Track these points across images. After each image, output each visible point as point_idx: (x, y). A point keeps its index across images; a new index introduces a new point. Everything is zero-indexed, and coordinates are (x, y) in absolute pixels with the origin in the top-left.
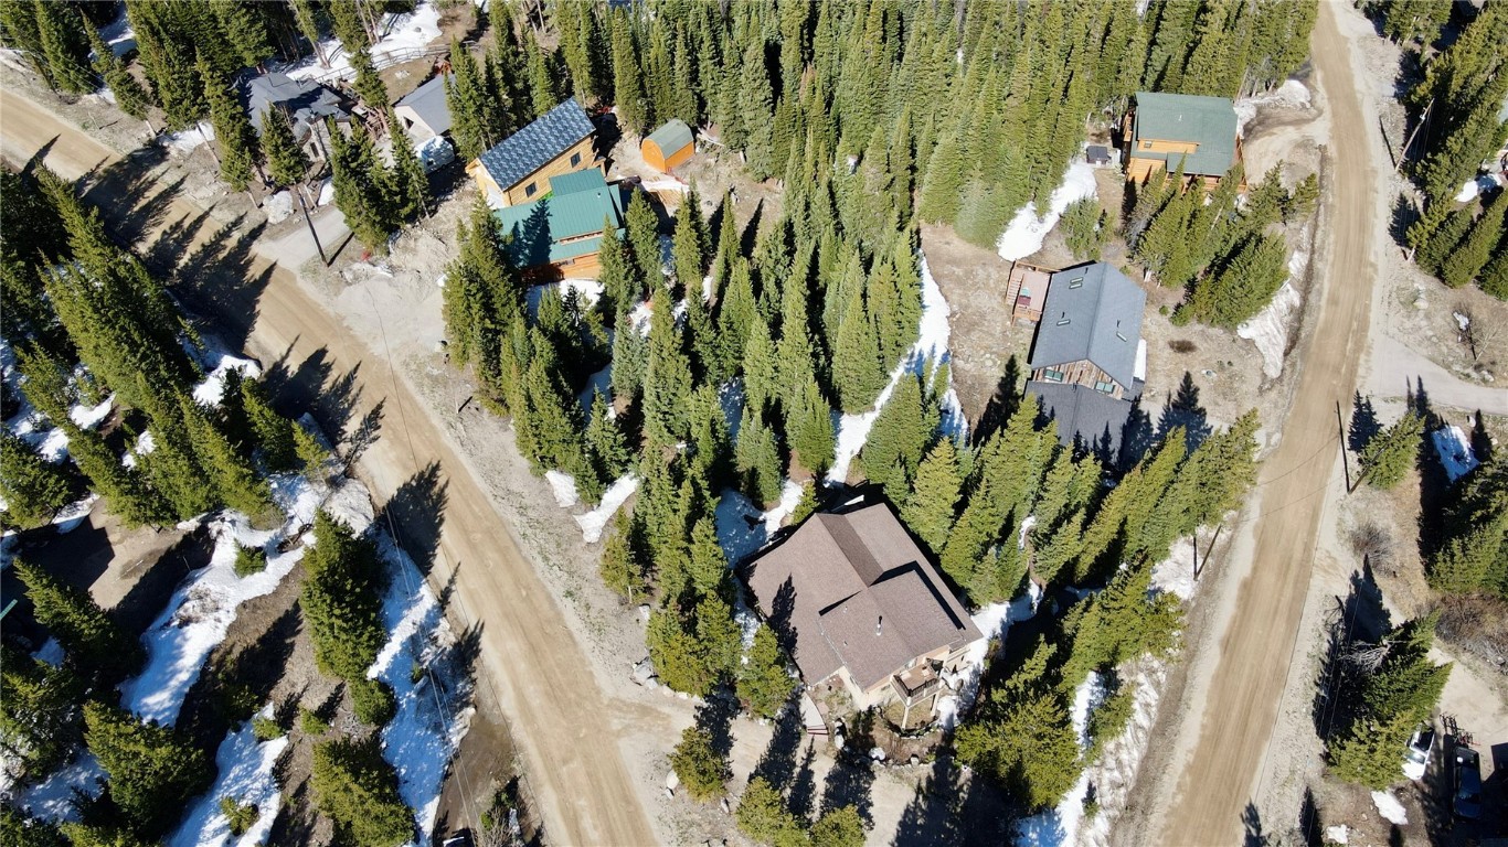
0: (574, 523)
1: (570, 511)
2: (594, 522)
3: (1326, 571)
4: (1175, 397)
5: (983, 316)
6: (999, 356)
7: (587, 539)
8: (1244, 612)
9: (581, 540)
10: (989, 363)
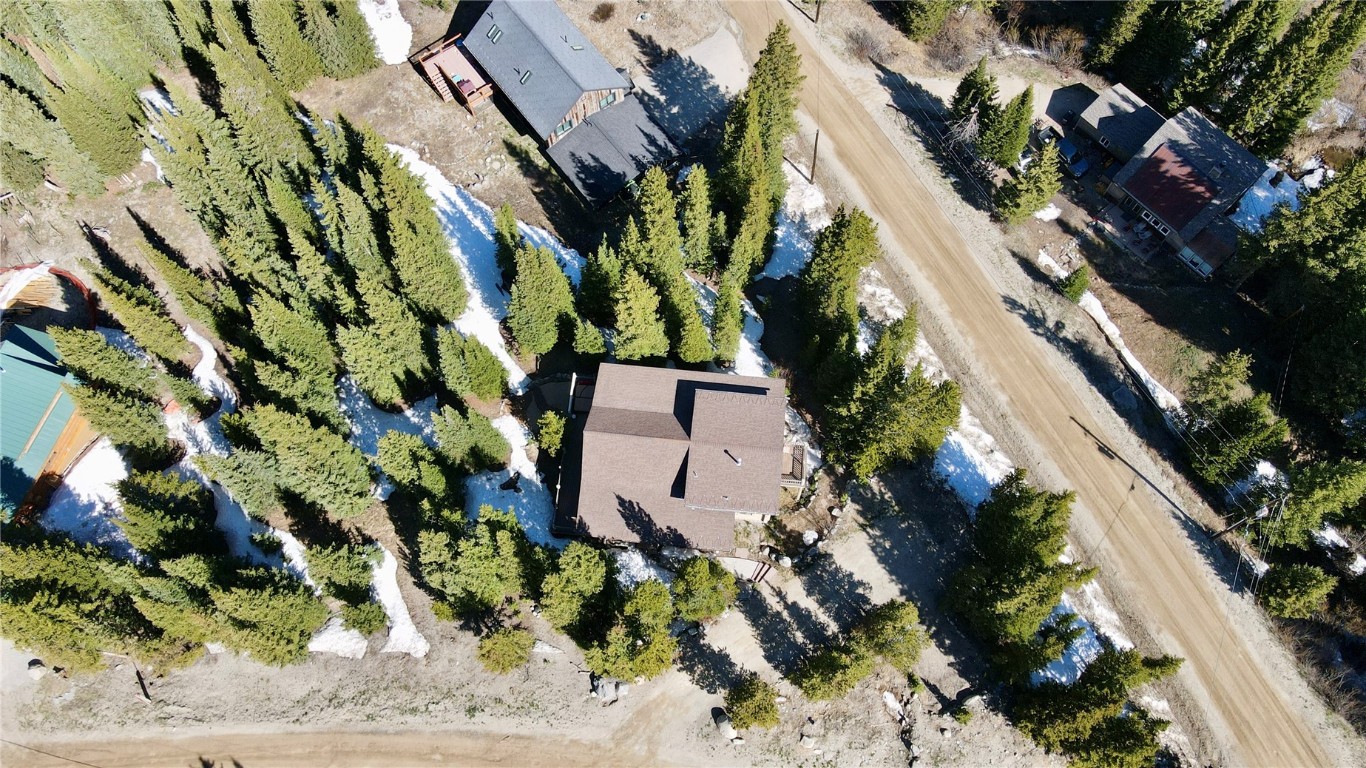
0: (390, 656)
1: (372, 652)
2: (404, 636)
3: (865, 94)
4: (644, 59)
5: (443, 130)
6: (495, 151)
7: (420, 654)
8: (861, 174)
9: (417, 661)
10: (497, 165)
